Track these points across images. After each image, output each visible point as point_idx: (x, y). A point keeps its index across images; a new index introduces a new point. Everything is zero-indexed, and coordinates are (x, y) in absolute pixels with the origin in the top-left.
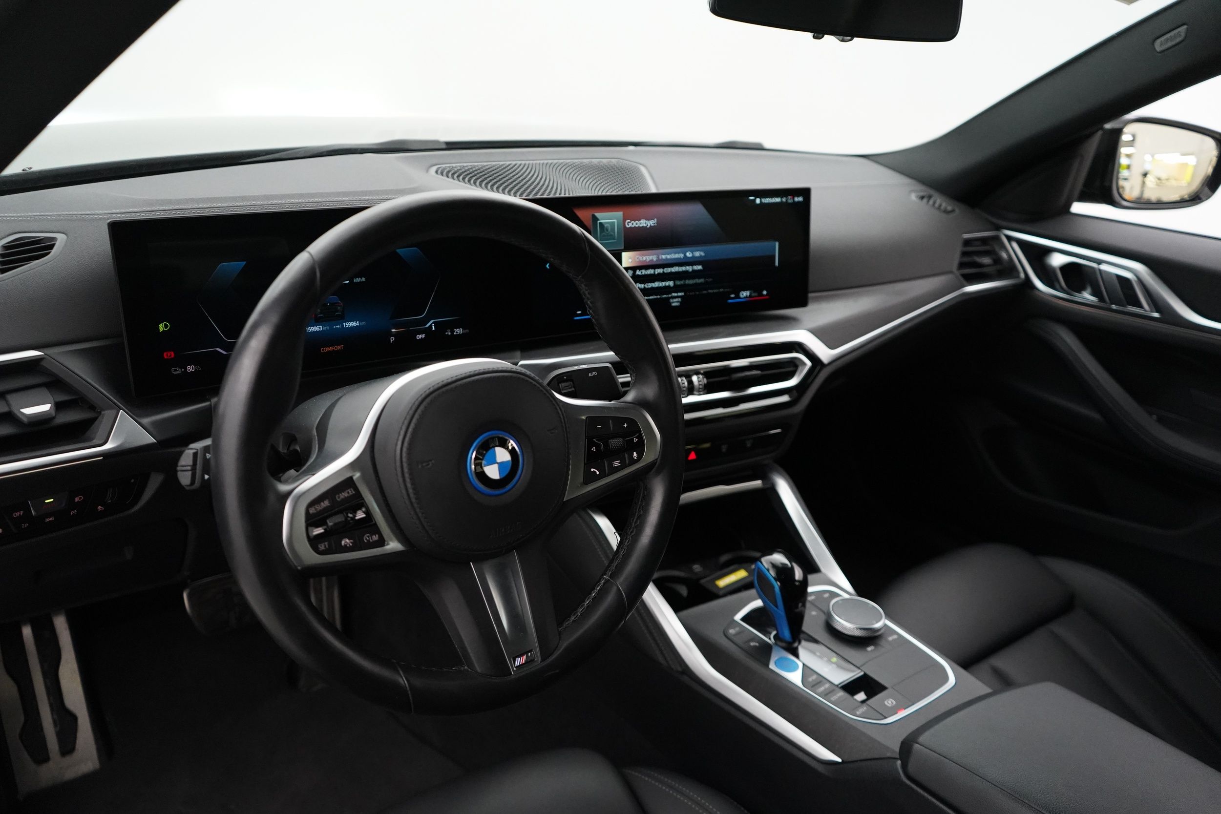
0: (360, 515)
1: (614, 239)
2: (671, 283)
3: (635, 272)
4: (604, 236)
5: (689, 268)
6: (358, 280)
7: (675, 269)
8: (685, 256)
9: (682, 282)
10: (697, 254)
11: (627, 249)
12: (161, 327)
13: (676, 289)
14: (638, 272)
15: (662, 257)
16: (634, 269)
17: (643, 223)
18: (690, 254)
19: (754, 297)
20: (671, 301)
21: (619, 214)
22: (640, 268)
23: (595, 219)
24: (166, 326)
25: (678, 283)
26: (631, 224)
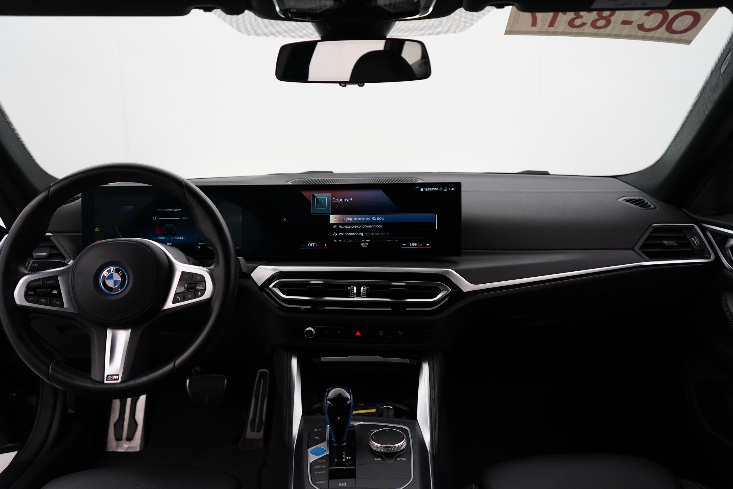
0: (55, 292)
1: (325, 207)
2: (362, 234)
3: (338, 226)
4: (319, 205)
5: (374, 227)
6: (184, 218)
7: (364, 226)
8: (371, 219)
9: (369, 234)
10: (380, 219)
11: (333, 214)
12: (96, 230)
13: (365, 237)
14: (340, 227)
15: (355, 219)
16: (337, 224)
17: (344, 200)
18: (374, 218)
19: (419, 247)
20: (362, 244)
21: (329, 195)
22: (341, 224)
23: (314, 197)
24: (98, 229)
25: (366, 234)
26: (335, 200)
